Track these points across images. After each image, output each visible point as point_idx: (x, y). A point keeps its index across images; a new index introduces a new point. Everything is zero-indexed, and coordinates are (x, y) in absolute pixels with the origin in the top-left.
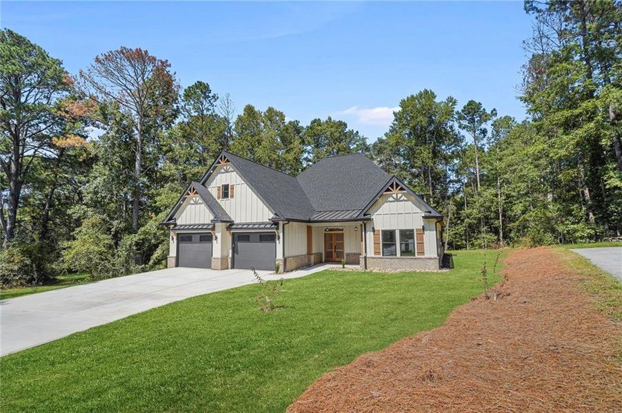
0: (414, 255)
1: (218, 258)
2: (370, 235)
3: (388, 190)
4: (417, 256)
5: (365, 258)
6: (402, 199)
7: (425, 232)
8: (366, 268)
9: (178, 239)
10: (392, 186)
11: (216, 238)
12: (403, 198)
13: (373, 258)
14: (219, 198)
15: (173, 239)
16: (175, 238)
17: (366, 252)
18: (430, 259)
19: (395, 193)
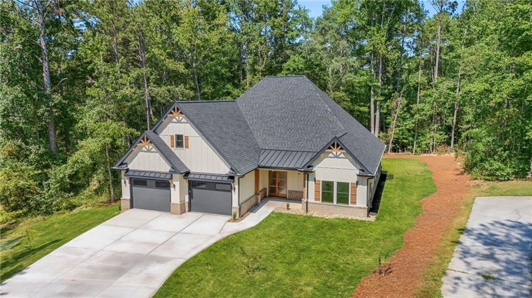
0: (348, 204)
1: (177, 204)
2: (311, 184)
3: (330, 148)
4: (350, 205)
5: (307, 202)
6: (340, 156)
7: (358, 186)
8: (307, 211)
9: (130, 183)
10: (333, 145)
11: (174, 186)
12: (342, 155)
13: (313, 203)
14: (173, 146)
15: (125, 182)
16: (127, 181)
17: (307, 198)
18: (360, 208)
19: (335, 151)
